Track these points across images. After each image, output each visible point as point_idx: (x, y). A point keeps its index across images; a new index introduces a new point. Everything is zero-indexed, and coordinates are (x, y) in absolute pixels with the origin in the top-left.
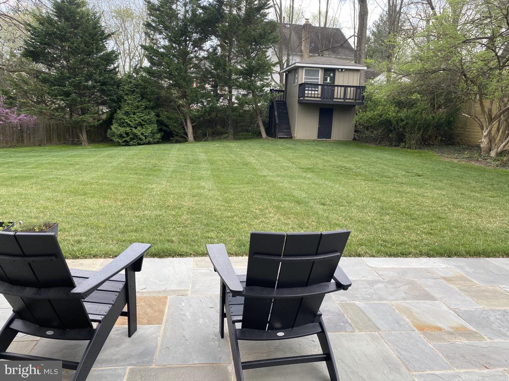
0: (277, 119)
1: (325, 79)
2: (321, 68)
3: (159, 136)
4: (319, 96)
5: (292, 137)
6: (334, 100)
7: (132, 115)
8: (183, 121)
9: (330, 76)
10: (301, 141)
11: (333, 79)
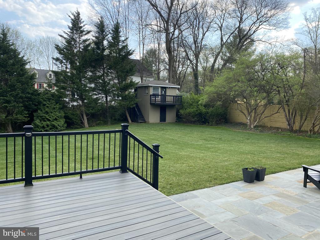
0: (137, 112)
1: (162, 92)
2: (160, 87)
3: (66, 125)
4: (160, 101)
5: (146, 122)
6: (167, 103)
7: (51, 114)
9: (163, 90)
11: (165, 92)
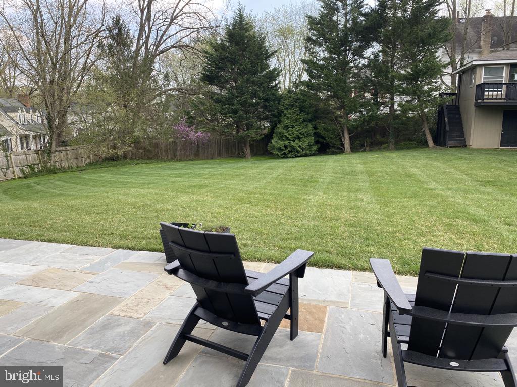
0: (447, 125)
1: (512, 77)
2: (506, 64)
3: (315, 148)
4: (503, 97)
5: (466, 146)
7: (291, 129)
8: (340, 131)
10: (479, 150)
